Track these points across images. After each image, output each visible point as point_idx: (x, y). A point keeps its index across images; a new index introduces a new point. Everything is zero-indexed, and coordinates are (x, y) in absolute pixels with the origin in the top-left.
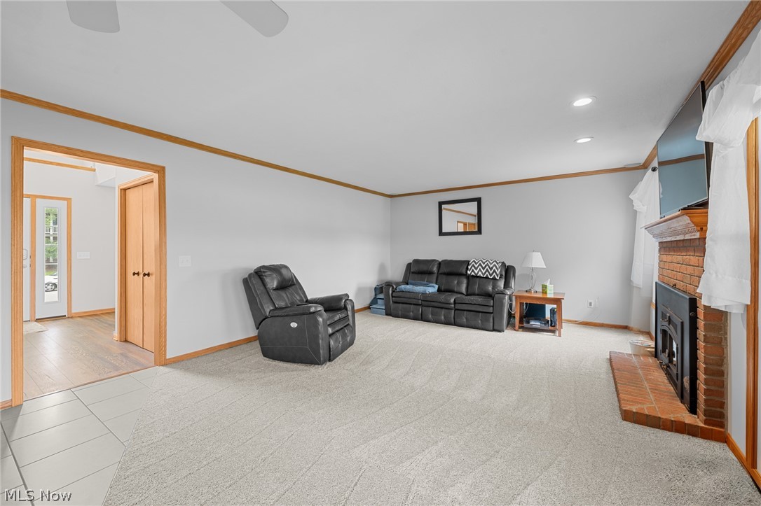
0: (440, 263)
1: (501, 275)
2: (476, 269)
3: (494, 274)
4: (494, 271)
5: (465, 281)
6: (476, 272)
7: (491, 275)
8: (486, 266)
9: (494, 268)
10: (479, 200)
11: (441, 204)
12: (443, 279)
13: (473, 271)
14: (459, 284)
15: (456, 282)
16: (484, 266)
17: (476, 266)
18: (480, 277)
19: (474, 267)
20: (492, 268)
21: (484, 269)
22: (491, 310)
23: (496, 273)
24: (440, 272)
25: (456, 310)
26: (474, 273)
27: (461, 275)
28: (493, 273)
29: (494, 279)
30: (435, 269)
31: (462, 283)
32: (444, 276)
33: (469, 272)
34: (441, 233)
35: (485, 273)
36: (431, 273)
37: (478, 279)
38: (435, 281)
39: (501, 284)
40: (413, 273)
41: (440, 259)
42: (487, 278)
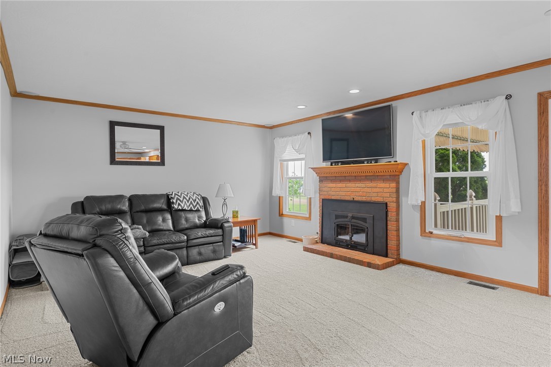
0: (130, 200)
2: (182, 202)
3: (198, 205)
4: (197, 203)
5: (169, 216)
6: (183, 206)
7: (194, 207)
8: (189, 199)
9: (197, 200)
10: (161, 129)
11: (113, 125)
12: (144, 217)
13: (179, 204)
14: (164, 220)
15: (160, 219)
16: (187, 199)
17: (181, 199)
18: (185, 210)
19: (180, 201)
20: (195, 200)
21: (188, 201)
23: (199, 205)
24: (134, 210)
26: (181, 206)
27: (160, 210)
28: (196, 206)
29: (198, 211)
30: (125, 207)
31: (167, 219)
32: (144, 215)
33: (174, 207)
34: (113, 161)
35: (189, 205)
36: (121, 212)
37: (182, 214)
39: (203, 214)
41: (128, 194)
42: (191, 210)
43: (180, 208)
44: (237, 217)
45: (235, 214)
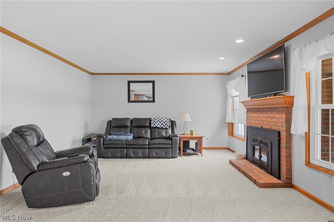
0: (132, 121)
1: (170, 126)
2: (156, 123)
3: (166, 125)
4: (166, 124)
5: (149, 131)
6: (156, 125)
7: (164, 126)
8: (161, 121)
9: (166, 122)
10: (153, 82)
11: (129, 82)
12: (136, 130)
13: (154, 124)
14: (146, 132)
15: (144, 132)
16: (160, 121)
17: (156, 121)
18: (158, 128)
19: (155, 122)
20: (165, 122)
21: (160, 123)
22: (170, 146)
23: (167, 125)
24: (132, 126)
25: (149, 148)
26: (155, 125)
27: (146, 127)
28: (165, 125)
29: (166, 128)
30: (129, 124)
31: (148, 132)
32: (136, 129)
33: (152, 125)
34: (129, 101)
35: (161, 125)
36: (126, 127)
37: (157, 129)
38: (129, 131)
39: (170, 131)
40: (113, 127)
41: (131, 118)
42: (162, 128)
43: (154, 126)
44: (193, 134)
45: (192, 132)
